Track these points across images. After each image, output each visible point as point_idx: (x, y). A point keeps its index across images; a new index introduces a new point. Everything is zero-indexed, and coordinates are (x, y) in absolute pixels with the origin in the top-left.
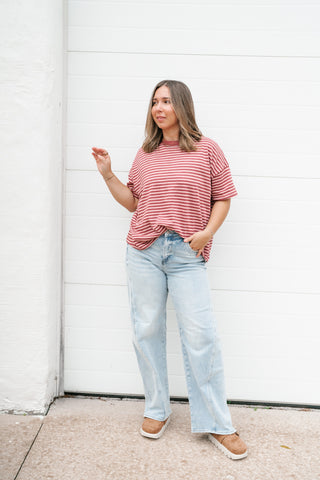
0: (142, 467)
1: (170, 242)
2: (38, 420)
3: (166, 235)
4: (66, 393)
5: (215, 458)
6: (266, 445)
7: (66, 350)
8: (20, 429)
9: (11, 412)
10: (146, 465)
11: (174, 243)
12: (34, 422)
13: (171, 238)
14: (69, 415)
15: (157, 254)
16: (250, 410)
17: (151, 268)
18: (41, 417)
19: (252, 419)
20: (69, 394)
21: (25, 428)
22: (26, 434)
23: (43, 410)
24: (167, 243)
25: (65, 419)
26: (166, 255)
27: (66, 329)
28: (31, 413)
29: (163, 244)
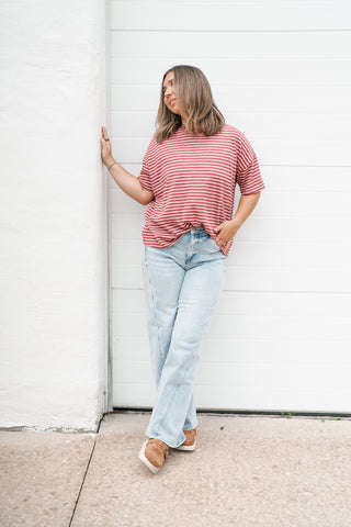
0: (212, 485)
1: (196, 240)
2: (90, 438)
3: (192, 232)
4: (115, 409)
5: (288, 474)
6: (340, 459)
7: (114, 361)
8: (73, 448)
9: (59, 430)
10: (216, 484)
11: (200, 240)
12: (85, 440)
13: (198, 236)
14: (122, 432)
15: (181, 253)
16: (317, 422)
17: (173, 267)
18: (93, 435)
19: (321, 431)
20: (119, 410)
21: (77, 447)
22: (79, 452)
23: (94, 428)
24: (194, 240)
25: (119, 437)
26: (191, 254)
27: (114, 339)
28: (81, 431)
29: (189, 241)
